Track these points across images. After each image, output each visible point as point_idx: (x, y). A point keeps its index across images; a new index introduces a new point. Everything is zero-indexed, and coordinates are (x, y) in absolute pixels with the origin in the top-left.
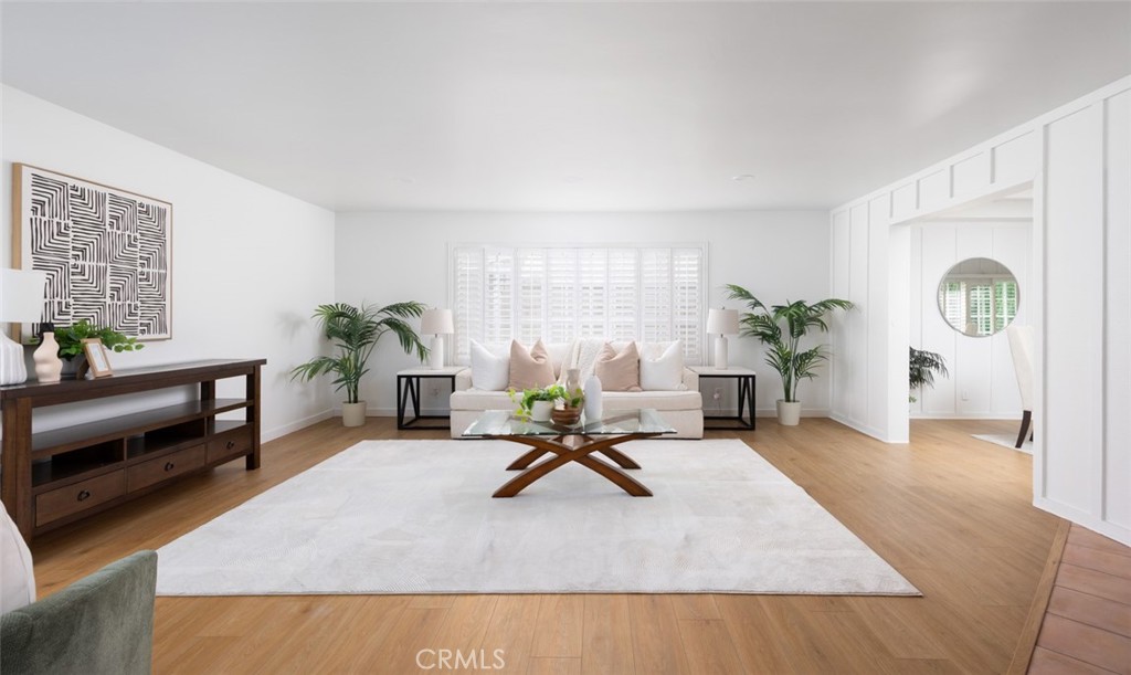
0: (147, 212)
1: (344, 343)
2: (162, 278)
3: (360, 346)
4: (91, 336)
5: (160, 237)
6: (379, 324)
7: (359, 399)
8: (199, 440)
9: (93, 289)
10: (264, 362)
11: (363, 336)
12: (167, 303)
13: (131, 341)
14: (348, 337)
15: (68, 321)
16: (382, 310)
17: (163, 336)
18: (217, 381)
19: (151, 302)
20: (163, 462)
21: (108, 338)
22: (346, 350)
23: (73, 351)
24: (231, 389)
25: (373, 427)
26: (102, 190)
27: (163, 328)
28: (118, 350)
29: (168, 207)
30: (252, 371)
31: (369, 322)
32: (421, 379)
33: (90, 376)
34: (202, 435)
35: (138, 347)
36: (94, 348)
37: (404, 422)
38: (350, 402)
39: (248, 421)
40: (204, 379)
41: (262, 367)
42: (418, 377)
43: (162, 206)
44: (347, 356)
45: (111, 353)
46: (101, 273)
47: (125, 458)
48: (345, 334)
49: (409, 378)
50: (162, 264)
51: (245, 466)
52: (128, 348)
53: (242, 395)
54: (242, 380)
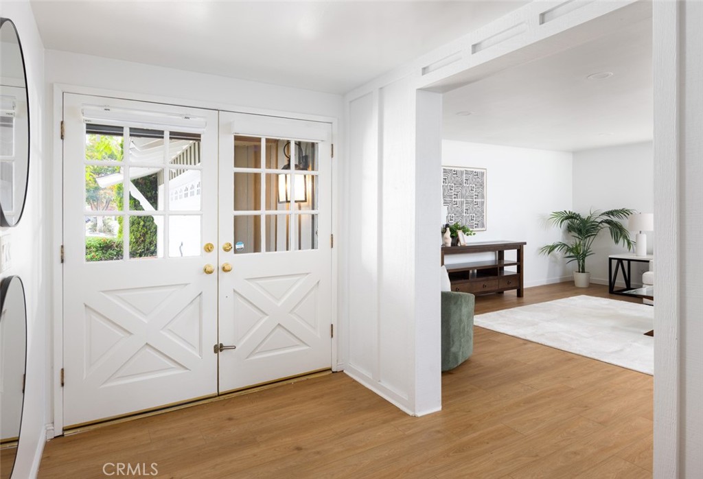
0: (477, 175)
1: (577, 235)
2: (483, 203)
3: (586, 238)
4: (459, 229)
5: (482, 185)
6: (600, 223)
7: (586, 271)
8: (496, 277)
9: (459, 209)
10: (525, 243)
11: (588, 231)
12: (485, 214)
13: (471, 232)
14: (580, 231)
15: (452, 223)
16: (602, 214)
17: (483, 229)
18: (505, 251)
19: (479, 214)
20: (482, 283)
21: (465, 230)
22: (577, 240)
23: (454, 235)
24: (511, 256)
25: (593, 289)
26: (462, 169)
27: (483, 226)
28: (468, 235)
29: (485, 171)
30: (519, 248)
31: (593, 222)
32: (631, 262)
33: (459, 245)
34: (497, 275)
35: (474, 234)
36: (460, 233)
37: (614, 290)
38: (579, 272)
39: (518, 272)
40: (500, 250)
41: (524, 246)
42: (629, 261)
43: (483, 171)
44: (578, 243)
45: (465, 236)
46: (462, 203)
47: (470, 278)
48: (578, 229)
49: (620, 261)
50: (483, 197)
51: (516, 294)
52: (471, 234)
53: (515, 260)
54: (515, 251)
